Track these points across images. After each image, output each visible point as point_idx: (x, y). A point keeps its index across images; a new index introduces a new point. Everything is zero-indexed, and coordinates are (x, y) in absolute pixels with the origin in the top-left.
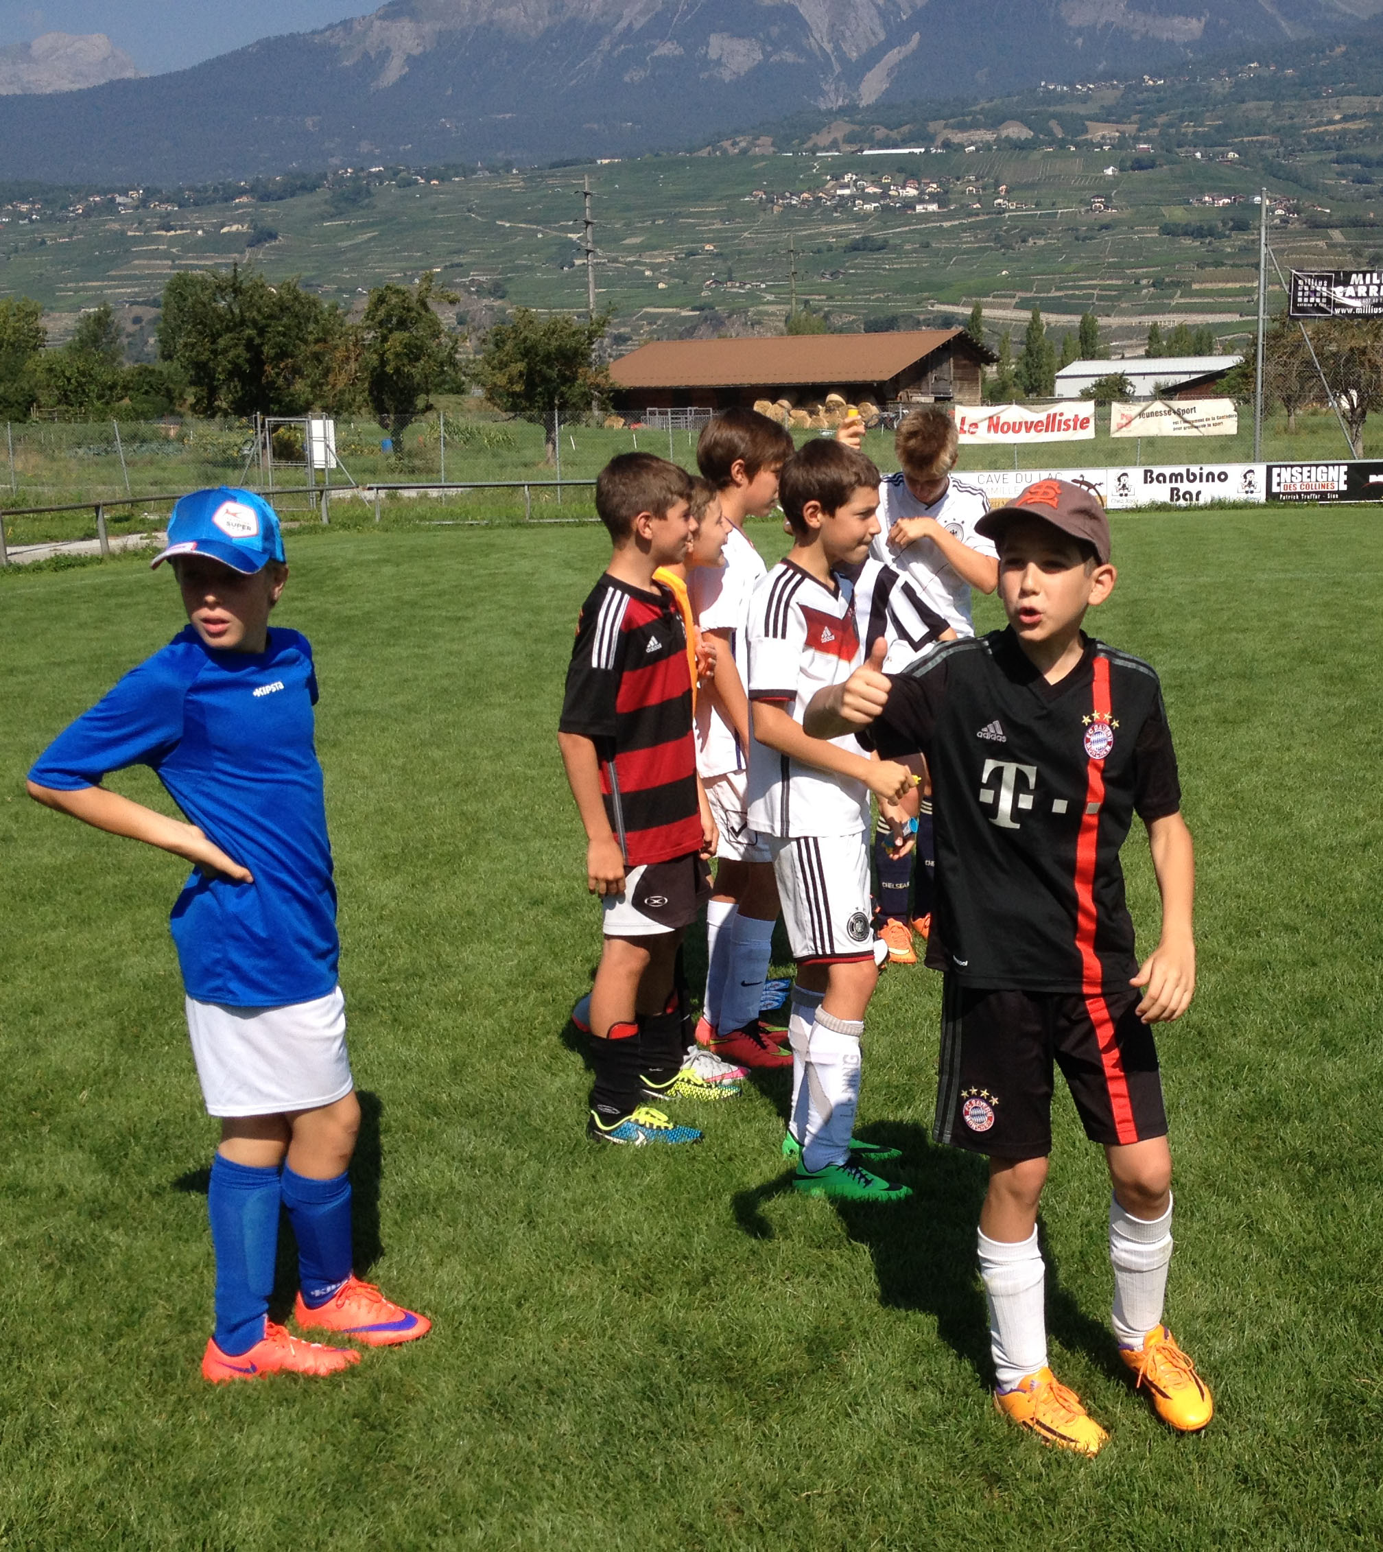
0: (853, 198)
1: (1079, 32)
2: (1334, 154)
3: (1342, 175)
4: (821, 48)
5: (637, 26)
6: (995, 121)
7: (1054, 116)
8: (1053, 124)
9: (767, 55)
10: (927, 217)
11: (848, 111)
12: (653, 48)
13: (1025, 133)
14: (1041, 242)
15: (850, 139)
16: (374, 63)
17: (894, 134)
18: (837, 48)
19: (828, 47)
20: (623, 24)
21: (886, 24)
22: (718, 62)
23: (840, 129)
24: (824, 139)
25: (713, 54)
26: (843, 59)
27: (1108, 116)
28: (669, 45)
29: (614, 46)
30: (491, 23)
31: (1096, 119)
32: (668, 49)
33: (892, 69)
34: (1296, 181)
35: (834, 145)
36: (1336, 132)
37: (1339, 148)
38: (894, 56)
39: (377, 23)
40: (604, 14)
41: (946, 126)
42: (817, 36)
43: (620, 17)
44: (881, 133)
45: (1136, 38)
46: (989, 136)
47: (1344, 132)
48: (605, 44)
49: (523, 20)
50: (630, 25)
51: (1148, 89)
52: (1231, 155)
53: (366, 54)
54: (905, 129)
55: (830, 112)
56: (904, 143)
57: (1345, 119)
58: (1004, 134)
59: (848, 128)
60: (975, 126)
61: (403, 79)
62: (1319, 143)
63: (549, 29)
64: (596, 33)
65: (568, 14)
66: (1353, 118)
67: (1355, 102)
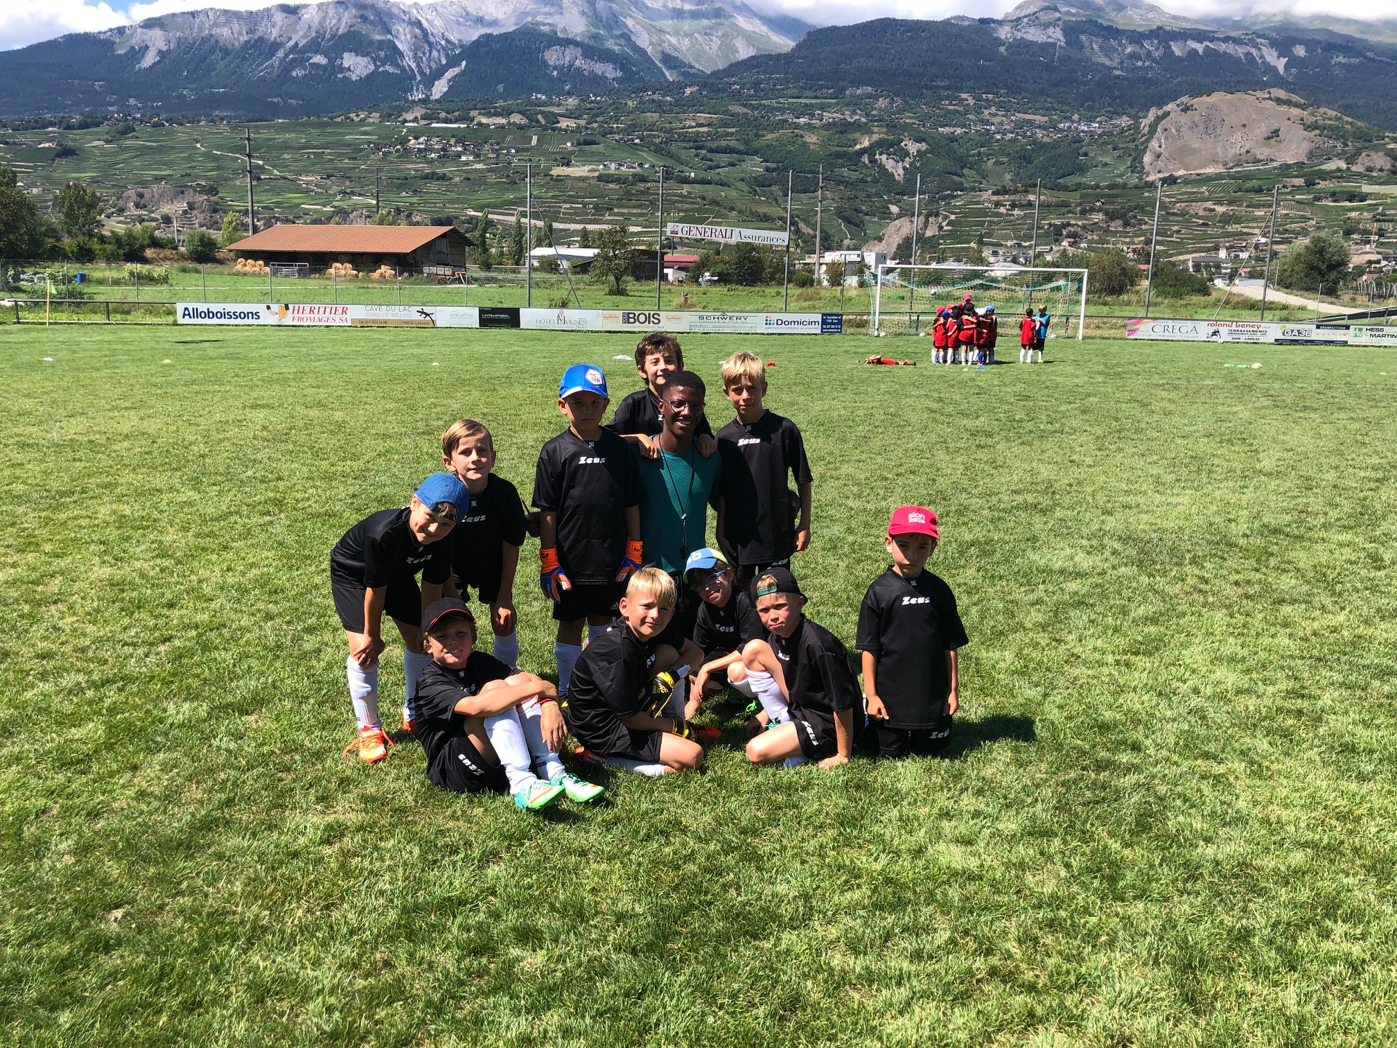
0: (426, 150)
1: (555, 68)
2: (691, 144)
3: (697, 155)
4: (409, 66)
5: (301, 45)
6: (506, 113)
7: (543, 113)
8: (539, 117)
9: (377, 67)
10: (466, 163)
11: (424, 101)
12: (310, 58)
13: (524, 121)
15: (424, 117)
16: (138, 53)
17: (449, 115)
18: (418, 66)
19: (413, 65)
20: (291, 43)
21: (446, 56)
22: (349, 69)
23: (419, 112)
24: (410, 116)
25: (346, 64)
26: (422, 73)
27: (569, 115)
28: (319, 57)
29: (286, 55)
31: (563, 116)
32: (320, 59)
33: (449, 81)
35: (415, 120)
36: (692, 133)
37: (696, 141)
38: (451, 73)
39: (139, 30)
40: (280, 36)
41: (479, 114)
42: (407, 59)
43: (290, 39)
44: (443, 115)
45: (586, 73)
46: (503, 121)
47: (698, 133)
48: (281, 53)
49: (230, 35)
50: (297, 44)
51: (592, 102)
53: (133, 48)
54: (456, 114)
55: (414, 101)
56: (456, 121)
57: (697, 125)
58: (512, 120)
59: (424, 111)
60: (496, 115)
61: (155, 64)
62: (684, 138)
63: (246, 42)
64: (275, 46)
65: (258, 34)
66: (702, 125)
67: (703, 117)
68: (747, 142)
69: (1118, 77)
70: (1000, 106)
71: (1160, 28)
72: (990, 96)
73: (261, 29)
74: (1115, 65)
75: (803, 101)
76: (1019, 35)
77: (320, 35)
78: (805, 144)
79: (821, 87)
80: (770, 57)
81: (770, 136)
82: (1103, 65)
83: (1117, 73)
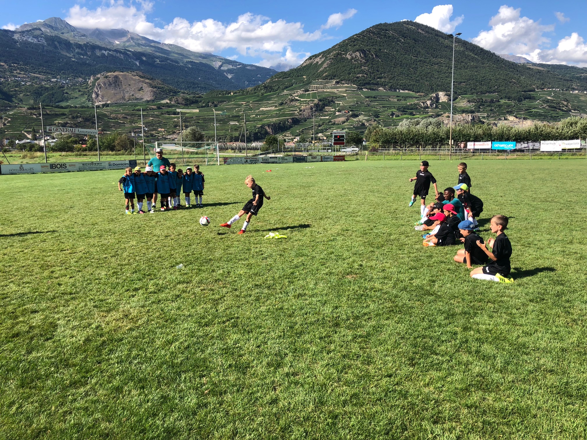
70: (22, 70)
74: (71, 56)
76: (25, 39)
82: (66, 56)
83: (73, 59)
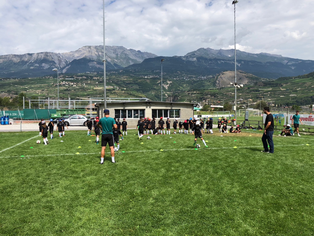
0: (65, 84)
1: (91, 66)
3: (124, 85)
4: (57, 66)
5: (32, 62)
6: (82, 76)
7: (89, 76)
8: (89, 77)
9: (50, 66)
10: (74, 87)
11: (62, 74)
12: (35, 65)
13: (86, 78)
14: (90, 90)
17: (69, 77)
18: (60, 66)
19: (58, 66)
21: (66, 64)
22: (44, 67)
25: (43, 66)
26: (60, 67)
27: (95, 76)
28: (37, 64)
30: (11, 60)
33: (67, 69)
34: (119, 85)
35: (61, 78)
36: (123, 80)
37: (124, 82)
38: (67, 67)
40: (28, 60)
41: (75, 76)
42: (57, 64)
43: (30, 61)
44: (67, 77)
45: (97, 67)
47: (124, 80)
48: (28, 63)
49: (16, 60)
51: (100, 73)
52: (111, 82)
57: (124, 78)
58: (83, 78)
59: (63, 76)
60: (79, 76)
63: (20, 61)
64: (26, 62)
65: (22, 60)
66: (125, 78)
67: (125, 77)
68: (134, 82)
69: (208, 68)
70: (186, 74)
71: (215, 58)
72: (184, 72)
73: (23, 59)
74: (207, 65)
75: (145, 73)
76: (188, 59)
77: (37, 60)
78: (147, 82)
79: (148, 70)
80: (137, 64)
81: (139, 80)
